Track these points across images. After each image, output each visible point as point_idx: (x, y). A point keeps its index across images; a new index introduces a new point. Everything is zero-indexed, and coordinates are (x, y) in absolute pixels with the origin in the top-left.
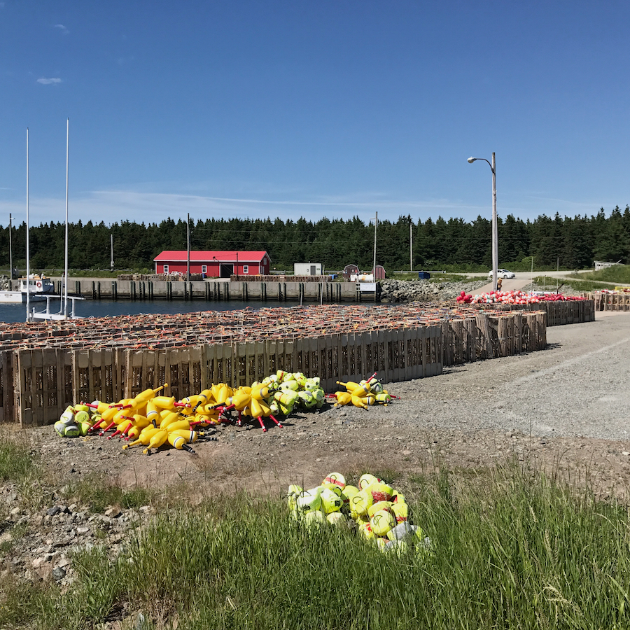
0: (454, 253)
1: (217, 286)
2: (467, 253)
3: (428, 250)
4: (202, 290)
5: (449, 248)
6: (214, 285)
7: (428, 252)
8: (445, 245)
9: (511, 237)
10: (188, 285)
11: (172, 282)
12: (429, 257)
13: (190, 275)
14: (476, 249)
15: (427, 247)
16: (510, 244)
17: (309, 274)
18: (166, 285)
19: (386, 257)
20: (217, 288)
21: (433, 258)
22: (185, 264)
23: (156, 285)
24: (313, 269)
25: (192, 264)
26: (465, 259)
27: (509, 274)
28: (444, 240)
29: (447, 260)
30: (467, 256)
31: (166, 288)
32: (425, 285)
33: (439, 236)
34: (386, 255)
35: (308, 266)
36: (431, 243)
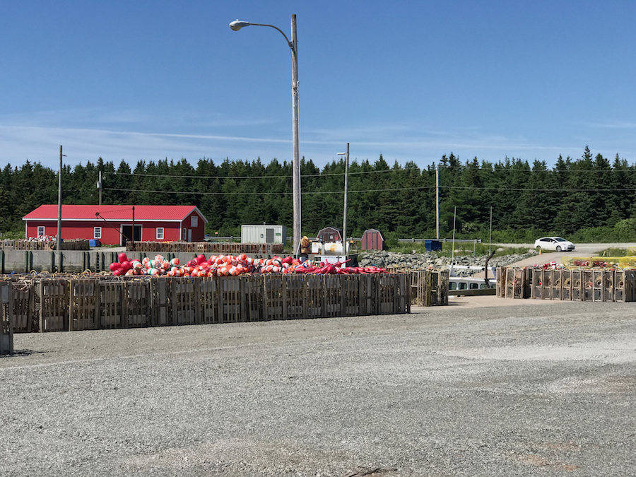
0: (511, 212)
1: (100, 259)
2: (530, 213)
3: (469, 207)
4: (78, 265)
5: (503, 205)
6: (95, 257)
7: (469, 211)
8: (497, 200)
9: (600, 188)
10: (57, 257)
11: (34, 251)
12: (470, 217)
13: (61, 241)
14: (542, 207)
15: (467, 202)
16: (599, 199)
17: (263, 241)
18: (24, 257)
19: (401, 217)
20: (100, 261)
21: (477, 220)
22: (53, 224)
23: (9, 256)
24: (270, 234)
25: (64, 224)
26: (526, 223)
27: (565, 244)
28: (497, 192)
29: (499, 224)
30: (529, 218)
31: (24, 260)
32: (429, 261)
33: (489, 187)
34: (400, 214)
35: (262, 229)
36: (473, 197)
